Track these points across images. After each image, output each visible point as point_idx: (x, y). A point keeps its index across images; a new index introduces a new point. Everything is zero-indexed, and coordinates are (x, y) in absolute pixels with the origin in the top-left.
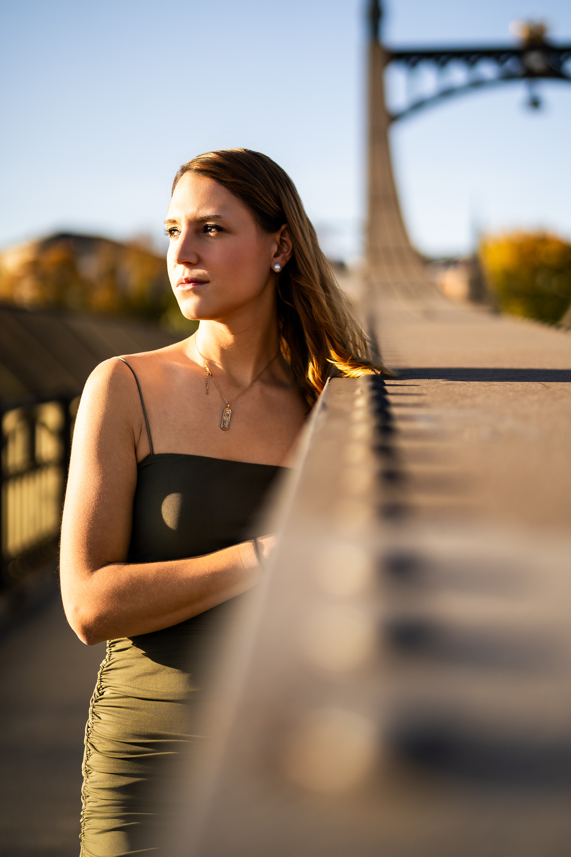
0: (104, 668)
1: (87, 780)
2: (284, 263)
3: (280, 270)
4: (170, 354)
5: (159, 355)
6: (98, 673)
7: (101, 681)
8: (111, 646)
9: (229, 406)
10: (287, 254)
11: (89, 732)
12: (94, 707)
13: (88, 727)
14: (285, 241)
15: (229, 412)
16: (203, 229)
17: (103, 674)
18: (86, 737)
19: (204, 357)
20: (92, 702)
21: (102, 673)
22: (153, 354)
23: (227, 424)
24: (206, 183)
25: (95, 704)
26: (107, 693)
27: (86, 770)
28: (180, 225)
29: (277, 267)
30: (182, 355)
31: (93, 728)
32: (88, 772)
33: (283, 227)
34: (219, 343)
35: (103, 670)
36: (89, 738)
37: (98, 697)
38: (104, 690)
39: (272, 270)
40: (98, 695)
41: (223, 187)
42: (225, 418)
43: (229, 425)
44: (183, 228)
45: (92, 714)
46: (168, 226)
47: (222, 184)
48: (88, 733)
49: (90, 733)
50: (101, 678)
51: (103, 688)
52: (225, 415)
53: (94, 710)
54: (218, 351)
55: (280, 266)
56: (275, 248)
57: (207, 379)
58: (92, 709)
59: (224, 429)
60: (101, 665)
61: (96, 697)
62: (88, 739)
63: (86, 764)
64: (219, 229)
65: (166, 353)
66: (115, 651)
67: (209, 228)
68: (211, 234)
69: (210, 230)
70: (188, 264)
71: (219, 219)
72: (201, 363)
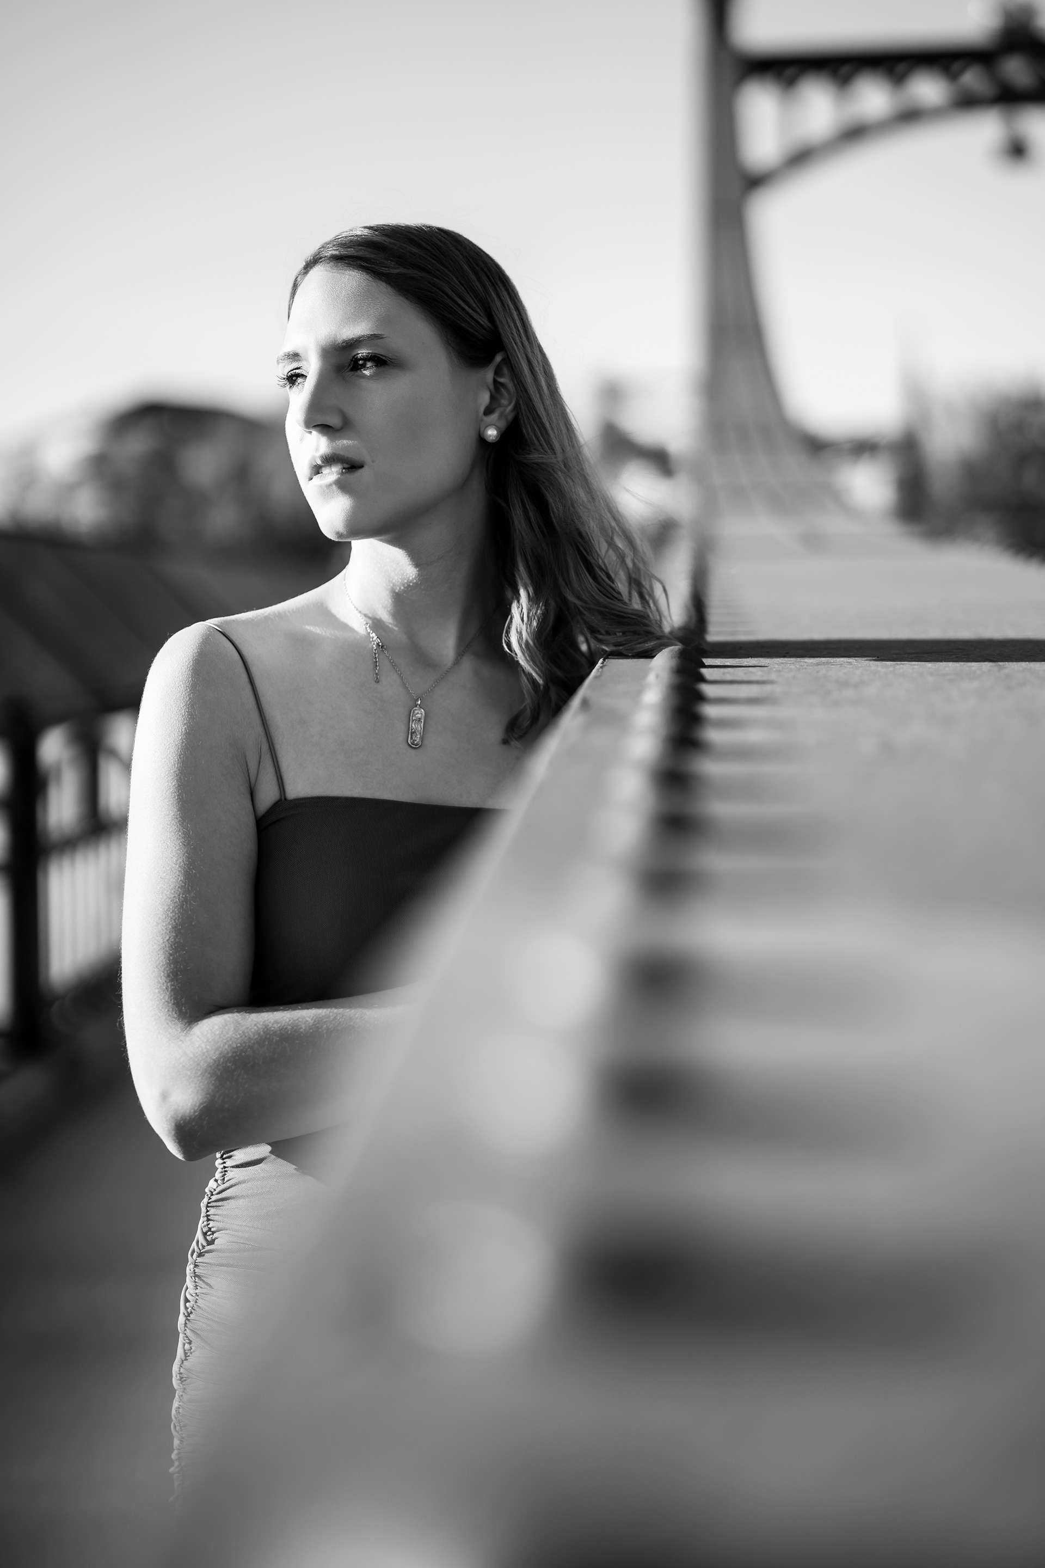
0: (212, 1195)
1: (182, 1396)
2: (503, 424)
3: (497, 437)
4: (300, 613)
5: (280, 615)
6: (202, 1204)
7: (208, 1220)
8: (225, 1156)
9: (419, 702)
10: (510, 408)
11: (189, 1310)
12: (196, 1266)
13: (187, 1300)
14: (502, 384)
15: (420, 713)
16: (350, 365)
17: (211, 1207)
18: (181, 1319)
19: (366, 615)
20: (192, 1255)
21: (209, 1205)
22: (269, 614)
23: (418, 736)
24: (352, 279)
25: (199, 1260)
26: (221, 1241)
27: (182, 1378)
28: (307, 360)
29: (492, 433)
30: (323, 613)
31: (196, 1302)
32: (185, 1381)
33: (498, 358)
34: (392, 585)
35: (210, 1199)
36: (189, 1320)
37: (204, 1247)
38: (215, 1235)
39: (482, 440)
40: (205, 1244)
41: (384, 284)
42: (413, 725)
43: (422, 739)
44: (312, 367)
45: (193, 1278)
46: (284, 367)
47: (380, 279)
48: (188, 1312)
49: (191, 1313)
50: (208, 1213)
51: (213, 1233)
52: (413, 721)
53: (197, 1270)
54: (390, 600)
55: (496, 429)
56: (485, 398)
57: (375, 654)
58: (192, 1270)
59: (414, 746)
60: (207, 1190)
61: (201, 1247)
62: (187, 1322)
63: (181, 1367)
64: (380, 361)
65: (293, 610)
66: (233, 1167)
67: (361, 362)
68: (367, 372)
69: (364, 366)
70: (325, 428)
71: (379, 340)
72: (359, 626)
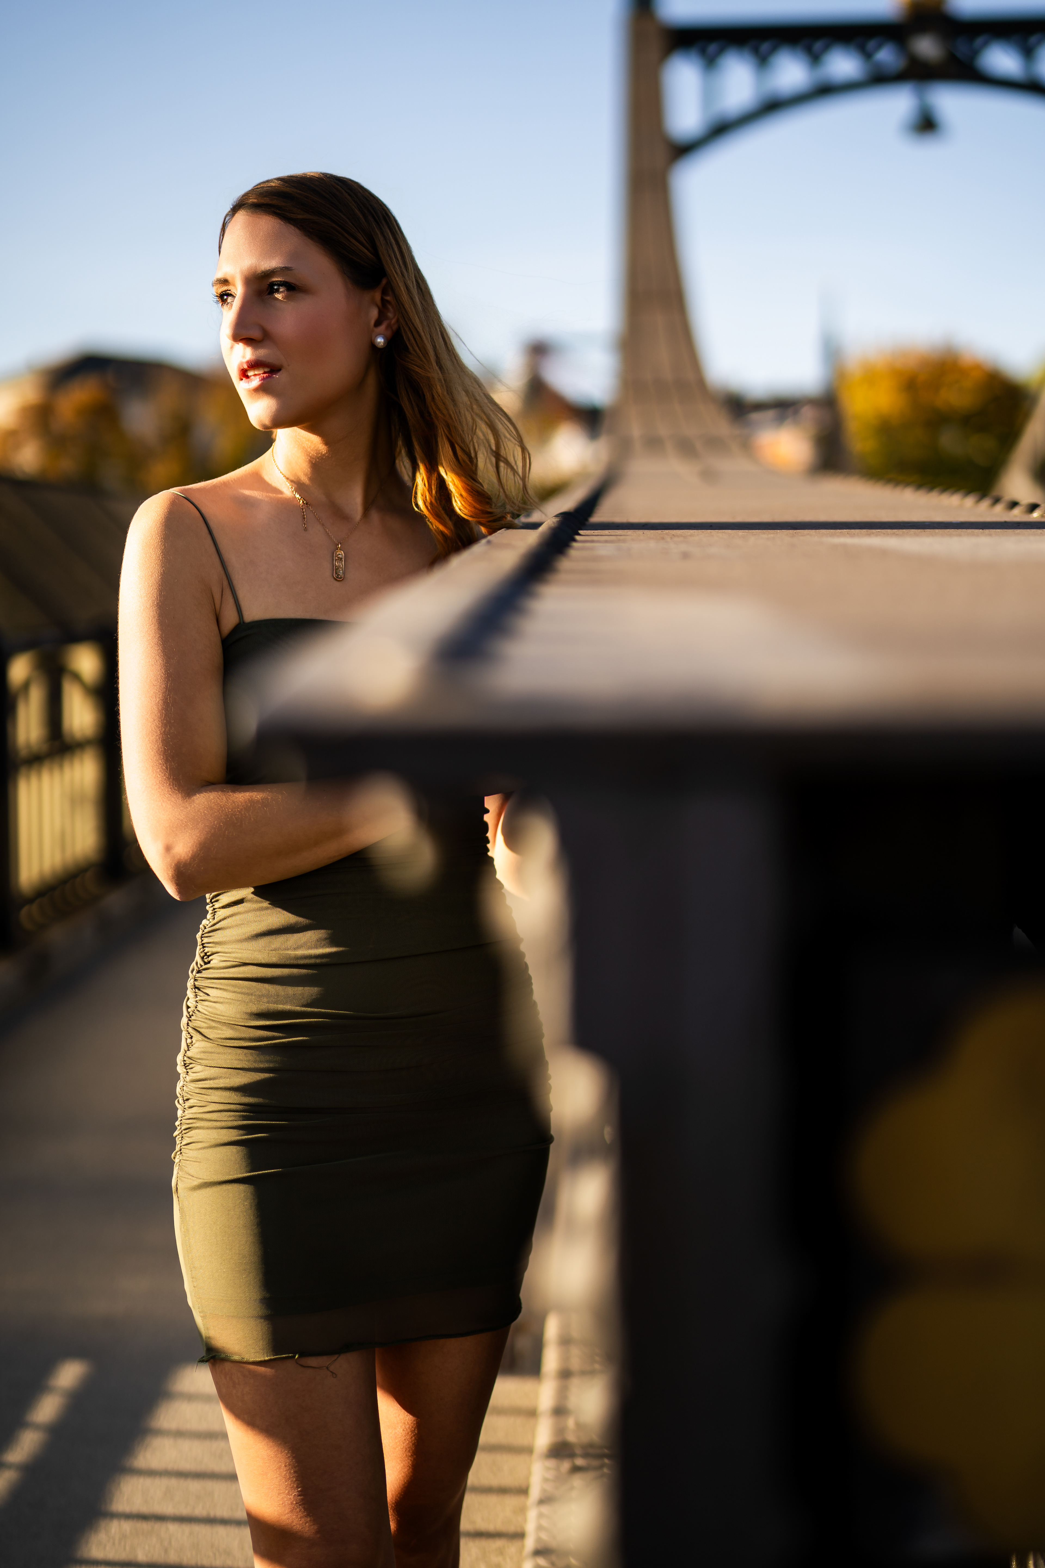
0: (205, 928)
1: (185, 1078)
2: (389, 333)
3: (384, 343)
4: (241, 481)
5: (225, 484)
6: (197, 936)
7: (204, 947)
8: (213, 901)
9: (340, 546)
10: (393, 321)
11: (191, 1014)
12: (195, 980)
13: (188, 1007)
14: (388, 301)
15: (341, 554)
16: (267, 290)
17: (205, 937)
18: (184, 1020)
19: (292, 481)
20: (192, 972)
21: (203, 936)
22: (216, 483)
23: (341, 572)
24: (267, 223)
25: (198, 975)
26: (215, 961)
27: (186, 1064)
28: (234, 285)
29: (380, 340)
30: (258, 480)
31: (196, 1007)
32: (188, 1066)
33: (384, 281)
34: (309, 458)
35: (203, 931)
36: (190, 1020)
37: (201, 966)
38: (210, 958)
39: (373, 346)
40: (203, 964)
41: (293, 227)
42: (337, 563)
43: (344, 573)
44: (239, 290)
45: (193, 989)
46: (217, 289)
47: (290, 223)
48: (190, 1015)
49: (192, 1015)
50: (203, 942)
51: (209, 956)
52: (336, 560)
53: (196, 983)
54: (309, 470)
55: (383, 338)
56: (374, 313)
57: (303, 509)
58: (193, 983)
59: (338, 579)
60: (201, 926)
61: (199, 966)
62: (189, 1022)
63: (185, 1055)
64: (291, 288)
65: (234, 480)
66: (219, 908)
67: (275, 287)
68: (279, 296)
69: (277, 291)
70: (249, 341)
71: (289, 272)
72: (287, 491)
